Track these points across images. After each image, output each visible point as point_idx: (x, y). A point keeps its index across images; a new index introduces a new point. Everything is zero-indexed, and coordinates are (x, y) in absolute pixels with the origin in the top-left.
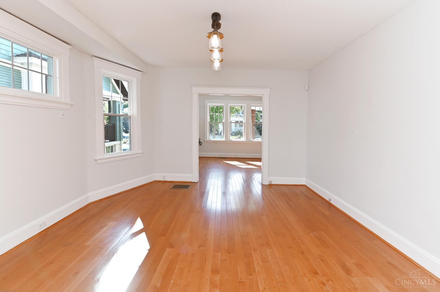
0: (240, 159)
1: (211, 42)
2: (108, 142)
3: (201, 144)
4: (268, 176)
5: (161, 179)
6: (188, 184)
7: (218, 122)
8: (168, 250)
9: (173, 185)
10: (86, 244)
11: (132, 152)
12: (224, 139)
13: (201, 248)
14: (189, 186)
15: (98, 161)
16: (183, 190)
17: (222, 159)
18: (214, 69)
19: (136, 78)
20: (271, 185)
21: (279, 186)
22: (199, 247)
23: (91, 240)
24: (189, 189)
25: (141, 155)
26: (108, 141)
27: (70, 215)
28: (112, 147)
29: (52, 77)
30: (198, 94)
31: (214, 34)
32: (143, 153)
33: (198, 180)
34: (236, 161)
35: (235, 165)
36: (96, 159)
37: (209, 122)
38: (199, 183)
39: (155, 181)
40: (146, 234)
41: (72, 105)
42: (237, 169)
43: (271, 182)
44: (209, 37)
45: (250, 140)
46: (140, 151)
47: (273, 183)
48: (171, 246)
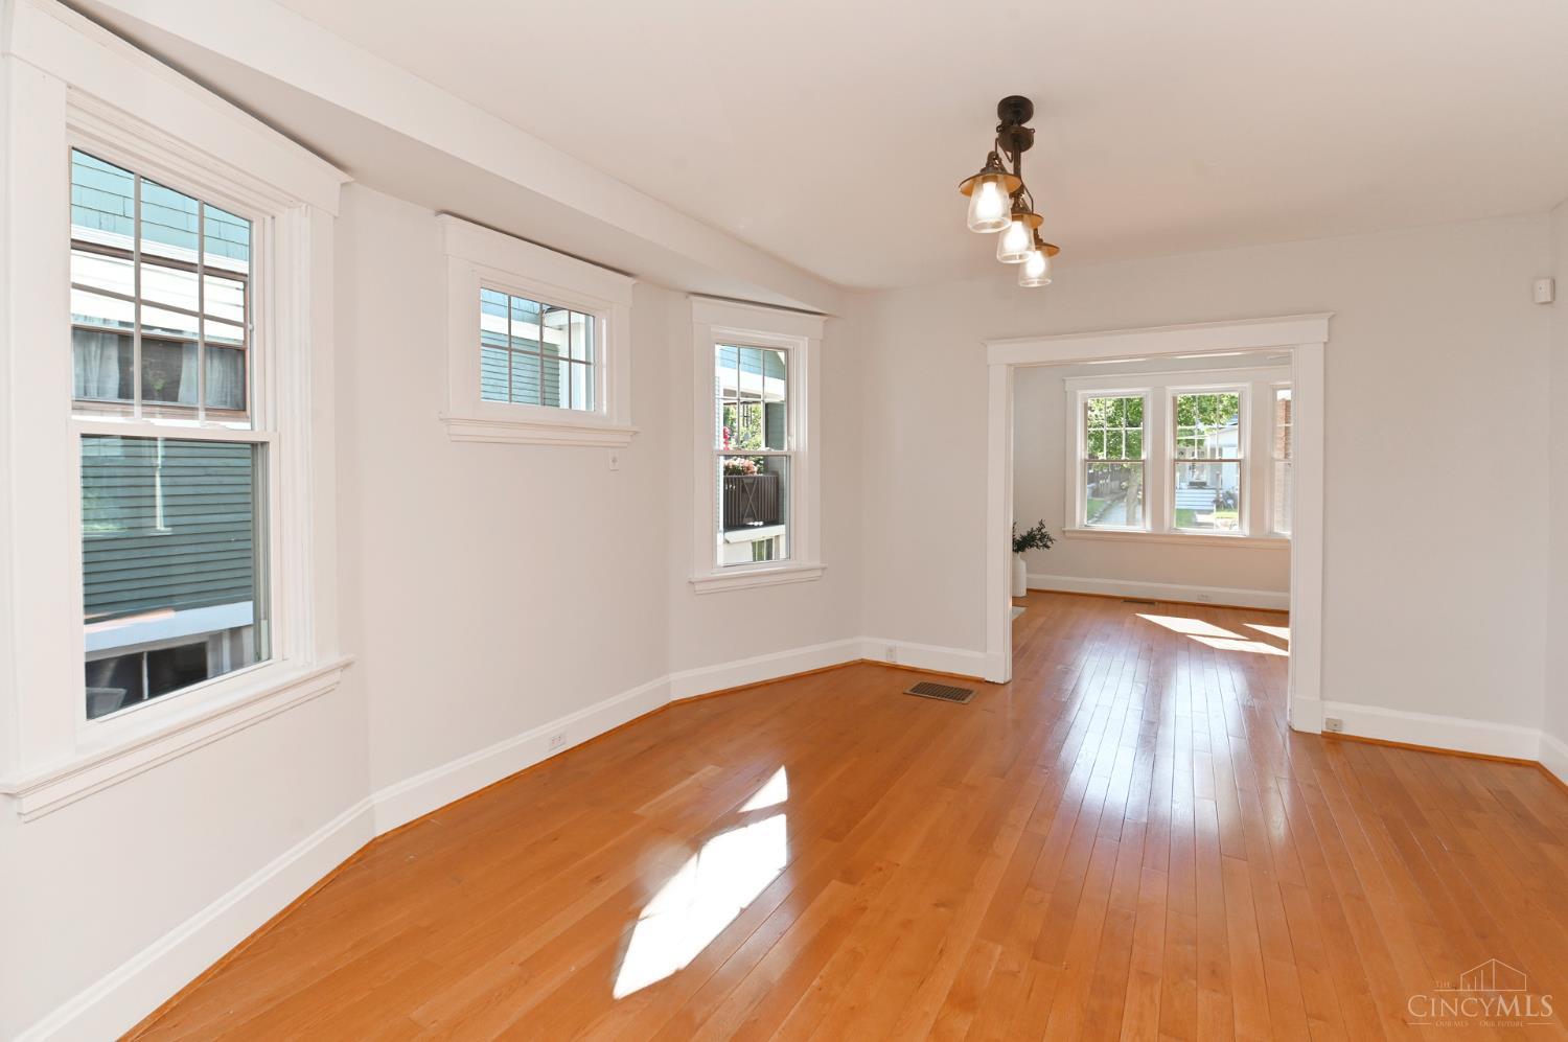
0: (1217, 610)
1: (974, 211)
2: (758, 526)
3: (1049, 543)
4: (1323, 698)
5: (882, 658)
6: (966, 686)
7: (1123, 458)
8: (835, 884)
9: (916, 681)
10: (638, 812)
11: (792, 565)
12: (1143, 526)
13: (942, 910)
14: (969, 692)
15: (697, 587)
16: (945, 705)
17: (1136, 606)
18: (1028, 284)
19: (806, 339)
20: (1333, 740)
21: (1381, 749)
22: (936, 905)
23: (649, 804)
24: (965, 702)
25: (819, 573)
26: (761, 523)
27: (621, 726)
28: (770, 541)
29: (592, 367)
30: (1010, 365)
31: (985, 180)
32: (824, 569)
33: (1009, 677)
34: (1196, 618)
35: (1184, 635)
36: (692, 580)
37: (1086, 460)
38: (1010, 687)
39: (863, 663)
40: (788, 821)
41: (636, 433)
42: (1188, 650)
43: (1337, 723)
44: (968, 192)
45: (1271, 532)
46: (817, 563)
47: (1349, 730)
48: (849, 877)
